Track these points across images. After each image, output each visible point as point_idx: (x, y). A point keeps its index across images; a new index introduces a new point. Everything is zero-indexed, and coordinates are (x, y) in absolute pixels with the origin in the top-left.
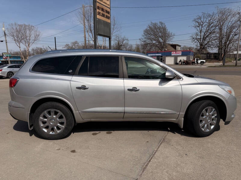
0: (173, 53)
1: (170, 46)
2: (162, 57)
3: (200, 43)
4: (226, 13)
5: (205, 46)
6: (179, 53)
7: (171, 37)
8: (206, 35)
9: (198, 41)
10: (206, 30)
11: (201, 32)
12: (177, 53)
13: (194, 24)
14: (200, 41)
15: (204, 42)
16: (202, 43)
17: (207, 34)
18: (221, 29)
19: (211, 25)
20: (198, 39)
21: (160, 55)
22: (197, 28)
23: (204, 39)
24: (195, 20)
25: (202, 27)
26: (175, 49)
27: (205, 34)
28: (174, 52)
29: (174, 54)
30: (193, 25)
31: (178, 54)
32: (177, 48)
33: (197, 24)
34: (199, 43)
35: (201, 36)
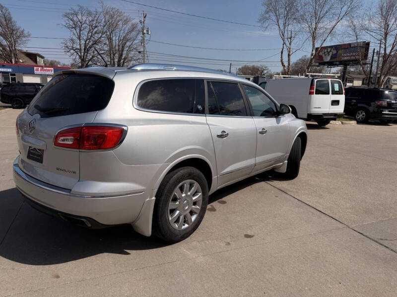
0: (37, 70)
1: (23, 55)
2: (14, 75)
3: (80, 57)
4: (115, 17)
5: (88, 62)
6: (49, 70)
7: (24, 39)
8: (88, 44)
9: (75, 54)
10: (88, 37)
11: (79, 38)
12: (46, 70)
13: (65, 21)
14: (81, 53)
15: (87, 56)
16: (84, 57)
17: (90, 44)
18: (110, 39)
19: (95, 30)
20: (77, 49)
21: (10, 70)
22: (72, 30)
23: (87, 50)
24: (66, 16)
25: (80, 30)
26: (36, 61)
27: (87, 42)
28: (40, 68)
29: (39, 72)
30: (64, 24)
31: (48, 73)
32: (38, 60)
33: (71, 23)
34: (78, 56)
35: (80, 45)
